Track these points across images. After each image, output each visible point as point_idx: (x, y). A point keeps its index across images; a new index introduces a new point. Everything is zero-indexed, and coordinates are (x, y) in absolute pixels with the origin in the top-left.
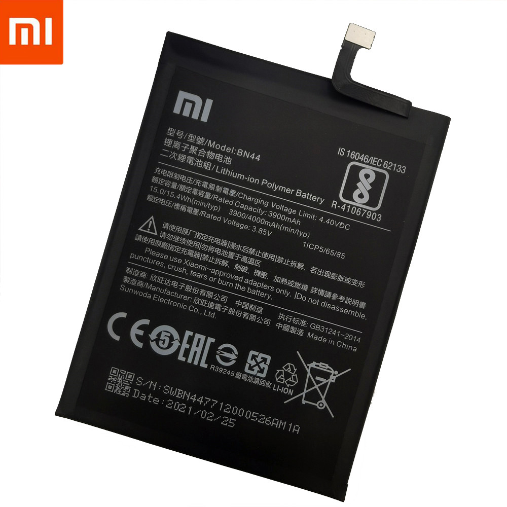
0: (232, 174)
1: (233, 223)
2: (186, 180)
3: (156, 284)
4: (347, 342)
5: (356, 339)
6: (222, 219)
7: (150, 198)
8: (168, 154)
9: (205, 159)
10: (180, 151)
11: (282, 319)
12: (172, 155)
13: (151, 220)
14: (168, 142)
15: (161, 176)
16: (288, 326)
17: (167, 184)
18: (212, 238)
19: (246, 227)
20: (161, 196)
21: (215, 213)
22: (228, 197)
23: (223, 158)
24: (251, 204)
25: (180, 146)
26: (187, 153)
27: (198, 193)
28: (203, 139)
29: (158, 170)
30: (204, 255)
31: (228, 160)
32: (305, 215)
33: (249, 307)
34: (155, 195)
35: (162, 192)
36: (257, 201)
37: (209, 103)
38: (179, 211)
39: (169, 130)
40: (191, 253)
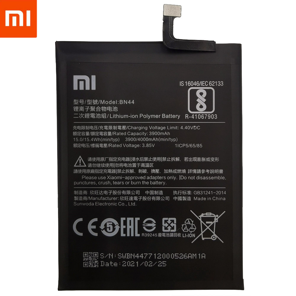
0: (120, 116)
1: (130, 145)
2: (94, 128)
3: (95, 196)
4: (219, 196)
5: (223, 192)
6: (122, 145)
7: (75, 145)
8: (78, 116)
9: (101, 112)
10: (85, 112)
11: (176, 194)
12: (81, 116)
13: (80, 158)
14: (76, 109)
15: (78, 130)
16: (180, 197)
17: (83, 134)
18: (119, 159)
19: (138, 146)
20: (81, 143)
21: (117, 143)
22: (122, 131)
23: (112, 108)
24: (137, 131)
25: (84, 109)
26: (89, 112)
27: (103, 134)
28: (96, 101)
29: (75, 127)
30: (118, 170)
31: (116, 109)
32: (171, 128)
33: (154, 193)
34: (78, 143)
35: (82, 140)
36: (140, 128)
37: (94, 77)
38: (95, 148)
39: (74, 101)
40: (110, 171)
